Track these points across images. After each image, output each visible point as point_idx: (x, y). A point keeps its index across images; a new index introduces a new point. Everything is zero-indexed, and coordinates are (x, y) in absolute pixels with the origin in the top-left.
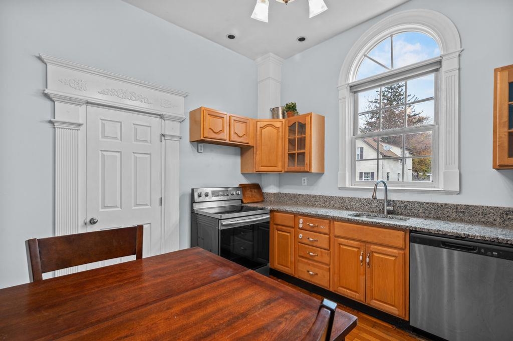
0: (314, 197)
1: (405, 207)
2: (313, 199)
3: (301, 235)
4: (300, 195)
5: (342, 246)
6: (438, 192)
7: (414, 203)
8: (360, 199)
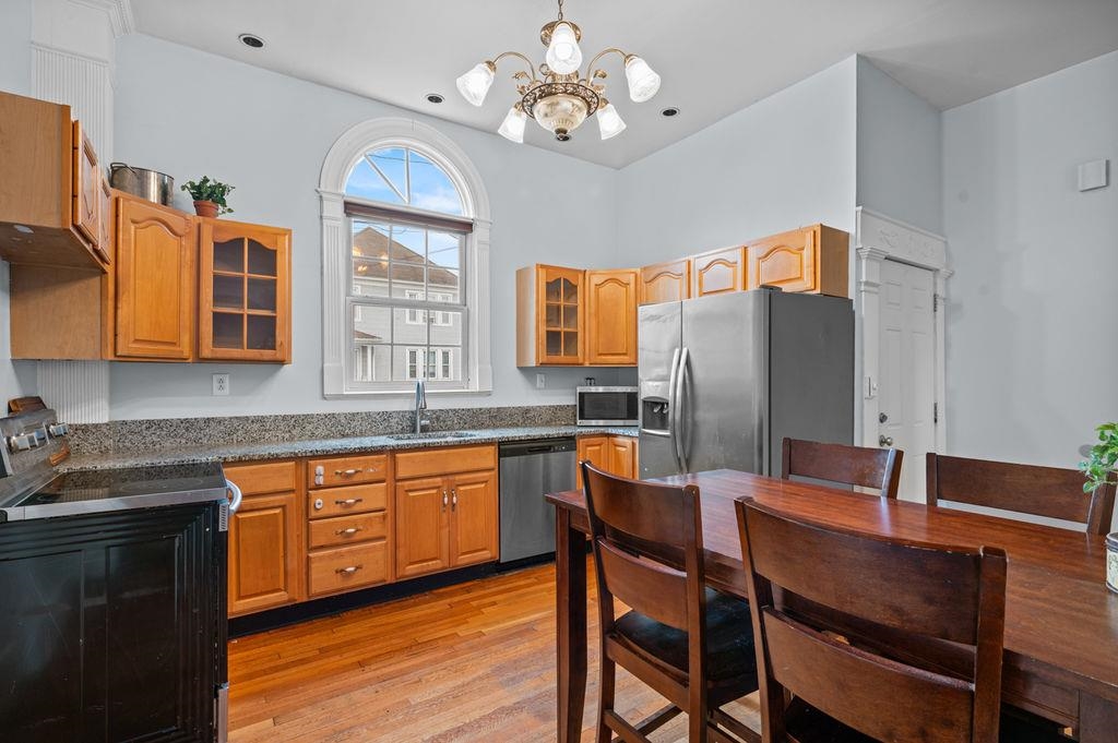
0: (261, 420)
1: (438, 419)
2: (256, 426)
3: (319, 500)
4: (208, 421)
5: (411, 494)
6: (473, 394)
7: (447, 411)
8: (368, 415)
